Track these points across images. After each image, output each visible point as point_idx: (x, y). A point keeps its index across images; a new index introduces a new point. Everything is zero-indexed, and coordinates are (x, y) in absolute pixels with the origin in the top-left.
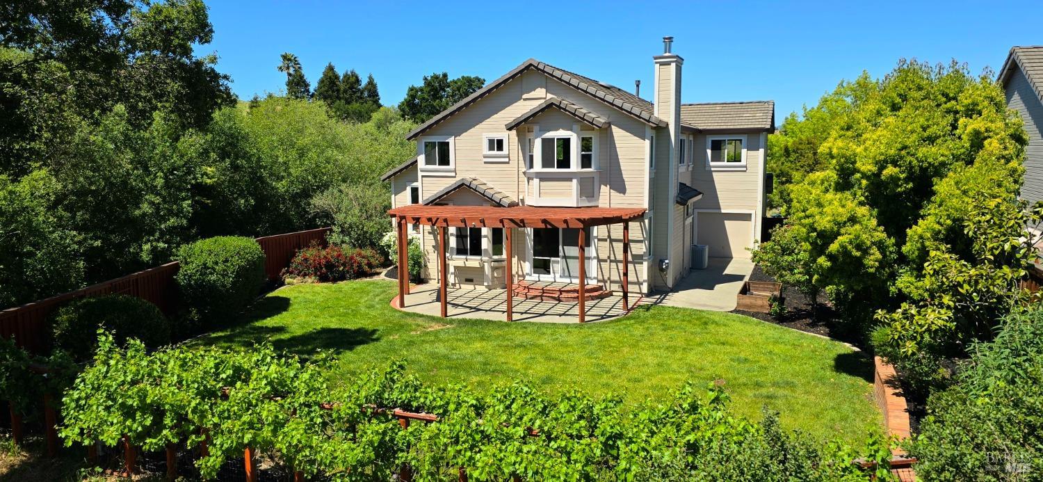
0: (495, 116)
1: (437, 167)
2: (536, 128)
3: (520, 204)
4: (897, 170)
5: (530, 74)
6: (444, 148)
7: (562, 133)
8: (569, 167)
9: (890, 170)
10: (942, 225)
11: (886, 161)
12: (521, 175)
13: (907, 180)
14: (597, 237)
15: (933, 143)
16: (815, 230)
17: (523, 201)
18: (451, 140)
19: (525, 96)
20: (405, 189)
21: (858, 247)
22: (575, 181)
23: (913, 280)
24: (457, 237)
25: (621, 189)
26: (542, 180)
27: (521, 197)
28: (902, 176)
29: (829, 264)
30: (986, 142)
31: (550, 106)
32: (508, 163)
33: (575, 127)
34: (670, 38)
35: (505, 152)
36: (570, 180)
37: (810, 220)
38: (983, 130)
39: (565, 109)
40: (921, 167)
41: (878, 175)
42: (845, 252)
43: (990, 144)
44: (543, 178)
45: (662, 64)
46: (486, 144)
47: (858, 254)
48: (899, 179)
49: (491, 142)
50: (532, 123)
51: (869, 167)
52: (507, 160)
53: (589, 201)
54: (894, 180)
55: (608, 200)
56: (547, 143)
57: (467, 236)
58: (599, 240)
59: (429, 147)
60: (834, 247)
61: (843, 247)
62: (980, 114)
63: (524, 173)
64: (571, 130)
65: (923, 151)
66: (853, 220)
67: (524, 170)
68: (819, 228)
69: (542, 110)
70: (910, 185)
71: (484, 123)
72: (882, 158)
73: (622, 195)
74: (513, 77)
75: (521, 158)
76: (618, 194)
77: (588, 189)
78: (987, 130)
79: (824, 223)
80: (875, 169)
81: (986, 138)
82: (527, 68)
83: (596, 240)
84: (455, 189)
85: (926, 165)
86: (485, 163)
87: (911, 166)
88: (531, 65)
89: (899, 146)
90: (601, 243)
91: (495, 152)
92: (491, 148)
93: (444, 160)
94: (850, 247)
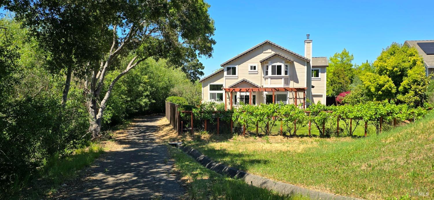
0: (253, 58)
1: (231, 75)
2: (269, 62)
3: (262, 87)
4: (397, 69)
5: (267, 45)
6: (234, 69)
7: (278, 64)
8: (281, 74)
9: (396, 69)
10: (410, 82)
11: (394, 67)
12: (262, 78)
13: (400, 71)
14: (289, 98)
15: (405, 62)
16: (378, 84)
17: (262, 86)
18: (237, 67)
19: (264, 52)
20: (208, 85)
21: (390, 88)
22: (283, 79)
23: (402, 96)
24: (240, 99)
25: (297, 81)
26: (271, 79)
27: (262, 85)
28: (399, 70)
29: (382, 93)
30: (417, 62)
31: (275, 55)
32: (257, 74)
33: (284, 62)
34: (309, 35)
35: (257, 70)
36: (282, 79)
37: (377, 82)
38: (416, 59)
39: (281, 56)
40: (403, 68)
41: (392, 70)
42: (387, 89)
43: (418, 63)
44: (272, 78)
45: (307, 43)
46: (250, 68)
47: (390, 89)
48: (398, 71)
49: (251, 67)
50: (269, 60)
51: (391, 68)
52: (257, 73)
53: (287, 86)
54: (396, 71)
55: (292, 85)
56: (273, 67)
57: (244, 98)
58: (290, 99)
59: (228, 69)
60: (383, 88)
61: (387, 88)
62: (414, 56)
63: (263, 77)
64: (282, 63)
65: (403, 64)
66: (388, 81)
67: (263, 76)
68: (379, 84)
69: (273, 56)
70: (400, 73)
71: (249, 61)
72: (394, 66)
73: (297, 84)
74: (261, 46)
75: (262, 72)
76: (296, 83)
77: (287, 82)
78: (417, 60)
79: (381, 82)
80: (392, 69)
81: (416, 61)
82: (266, 43)
83: (289, 99)
84: (240, 82)
85: (404, 68)
86: (249, 74)
87: (400, 68)
88: (267, 42)
89: (398, 63)
90: (290, 100)
91: (253, 70)
92: (251, 69)
93: (234, 73)
94: (388, 88)
